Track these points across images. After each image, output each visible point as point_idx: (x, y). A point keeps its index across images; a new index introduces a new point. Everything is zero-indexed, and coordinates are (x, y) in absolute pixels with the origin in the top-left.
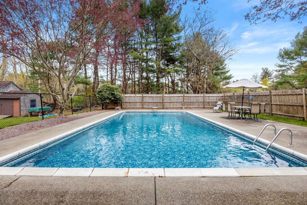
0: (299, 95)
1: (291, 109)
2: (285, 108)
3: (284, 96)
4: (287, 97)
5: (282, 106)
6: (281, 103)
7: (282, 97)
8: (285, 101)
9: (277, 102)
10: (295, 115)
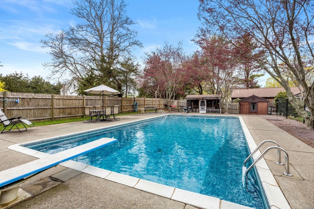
0: (81, 100)
1: (73, 110)
2: (69, 111)
3: (68, 101)
4: (71, 101)
5: (66, 109)
6: (64, 107)
7: (66, 101)
8: (69, 105)
9: (60, 106)
10: (77, 115)
